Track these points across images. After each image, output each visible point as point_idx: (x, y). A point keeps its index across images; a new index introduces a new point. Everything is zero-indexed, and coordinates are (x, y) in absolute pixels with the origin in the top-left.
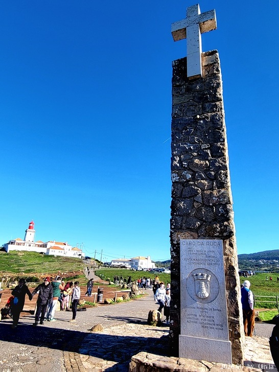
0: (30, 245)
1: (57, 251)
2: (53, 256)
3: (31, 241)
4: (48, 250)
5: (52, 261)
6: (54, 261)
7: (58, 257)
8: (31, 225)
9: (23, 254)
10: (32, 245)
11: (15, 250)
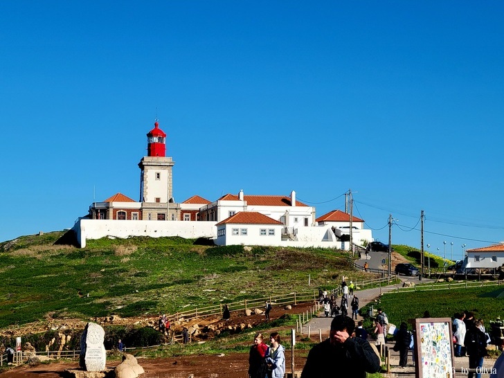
0: (162, 217)
1: (254, 229)
2: (239, 249)
3: (164, 200)
4: (222, 227)
5: (234, 270)
6: (239, 269)
7: (259, 250)
8: (155, 140)
9: (135, 248)
10: (169, 214)
11: (106, 239)
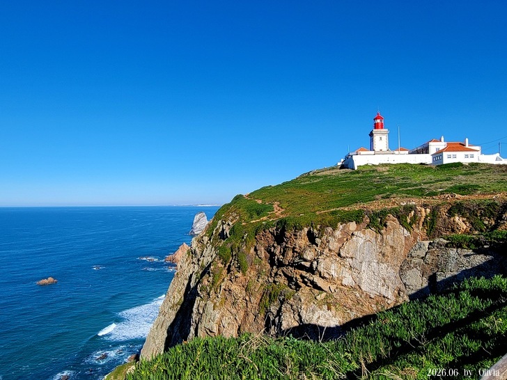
1: (460, 154)
4: (437, 155)
11: (367, 165)
